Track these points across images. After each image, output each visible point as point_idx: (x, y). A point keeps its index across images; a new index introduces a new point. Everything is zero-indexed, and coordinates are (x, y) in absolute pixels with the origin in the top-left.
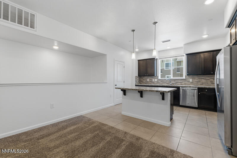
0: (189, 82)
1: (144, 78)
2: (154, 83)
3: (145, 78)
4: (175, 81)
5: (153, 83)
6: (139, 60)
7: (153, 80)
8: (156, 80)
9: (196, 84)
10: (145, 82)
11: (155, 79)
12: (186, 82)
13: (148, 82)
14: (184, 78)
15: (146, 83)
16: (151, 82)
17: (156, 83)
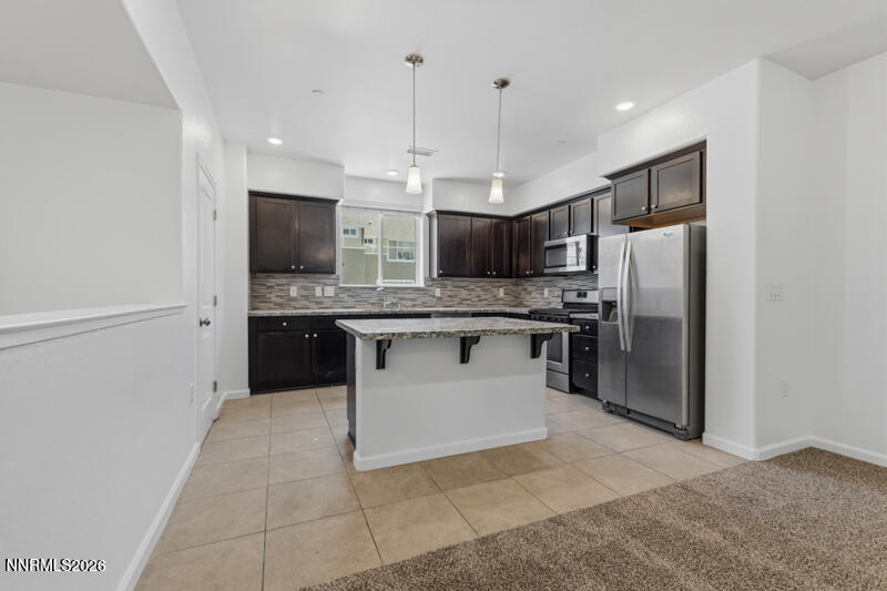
0: (434, 296)
1: (272, 282)
2: (321, 303)
3: (281, 279)
4: (396, 293)
5: (317, 303)
6: (252, 194)
7: (318, 291)
8: (330, 291)
9: (448, 304)
10: (278, 300)
11: (326, 288)
12: (427, 299)
13: (293, 299)
14: (420, 283)
15: (281, 306)
16: (306, 298)
17: (328, 303)
